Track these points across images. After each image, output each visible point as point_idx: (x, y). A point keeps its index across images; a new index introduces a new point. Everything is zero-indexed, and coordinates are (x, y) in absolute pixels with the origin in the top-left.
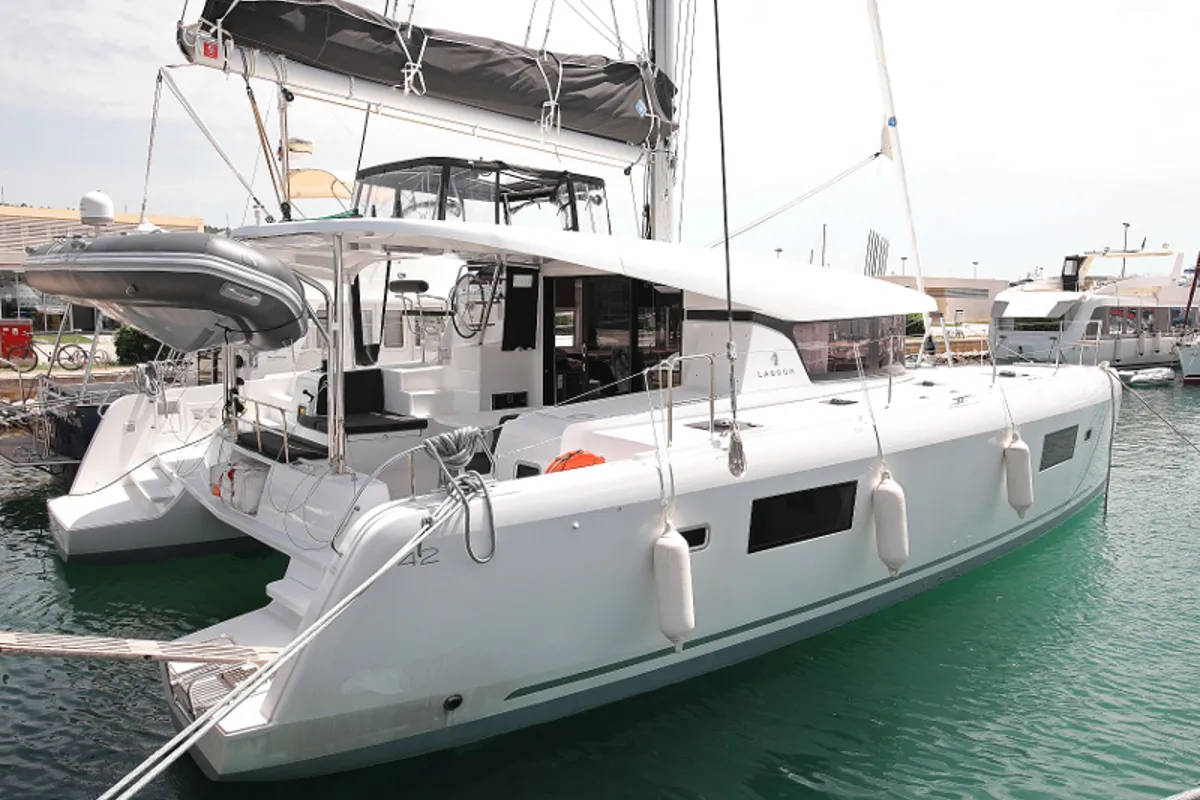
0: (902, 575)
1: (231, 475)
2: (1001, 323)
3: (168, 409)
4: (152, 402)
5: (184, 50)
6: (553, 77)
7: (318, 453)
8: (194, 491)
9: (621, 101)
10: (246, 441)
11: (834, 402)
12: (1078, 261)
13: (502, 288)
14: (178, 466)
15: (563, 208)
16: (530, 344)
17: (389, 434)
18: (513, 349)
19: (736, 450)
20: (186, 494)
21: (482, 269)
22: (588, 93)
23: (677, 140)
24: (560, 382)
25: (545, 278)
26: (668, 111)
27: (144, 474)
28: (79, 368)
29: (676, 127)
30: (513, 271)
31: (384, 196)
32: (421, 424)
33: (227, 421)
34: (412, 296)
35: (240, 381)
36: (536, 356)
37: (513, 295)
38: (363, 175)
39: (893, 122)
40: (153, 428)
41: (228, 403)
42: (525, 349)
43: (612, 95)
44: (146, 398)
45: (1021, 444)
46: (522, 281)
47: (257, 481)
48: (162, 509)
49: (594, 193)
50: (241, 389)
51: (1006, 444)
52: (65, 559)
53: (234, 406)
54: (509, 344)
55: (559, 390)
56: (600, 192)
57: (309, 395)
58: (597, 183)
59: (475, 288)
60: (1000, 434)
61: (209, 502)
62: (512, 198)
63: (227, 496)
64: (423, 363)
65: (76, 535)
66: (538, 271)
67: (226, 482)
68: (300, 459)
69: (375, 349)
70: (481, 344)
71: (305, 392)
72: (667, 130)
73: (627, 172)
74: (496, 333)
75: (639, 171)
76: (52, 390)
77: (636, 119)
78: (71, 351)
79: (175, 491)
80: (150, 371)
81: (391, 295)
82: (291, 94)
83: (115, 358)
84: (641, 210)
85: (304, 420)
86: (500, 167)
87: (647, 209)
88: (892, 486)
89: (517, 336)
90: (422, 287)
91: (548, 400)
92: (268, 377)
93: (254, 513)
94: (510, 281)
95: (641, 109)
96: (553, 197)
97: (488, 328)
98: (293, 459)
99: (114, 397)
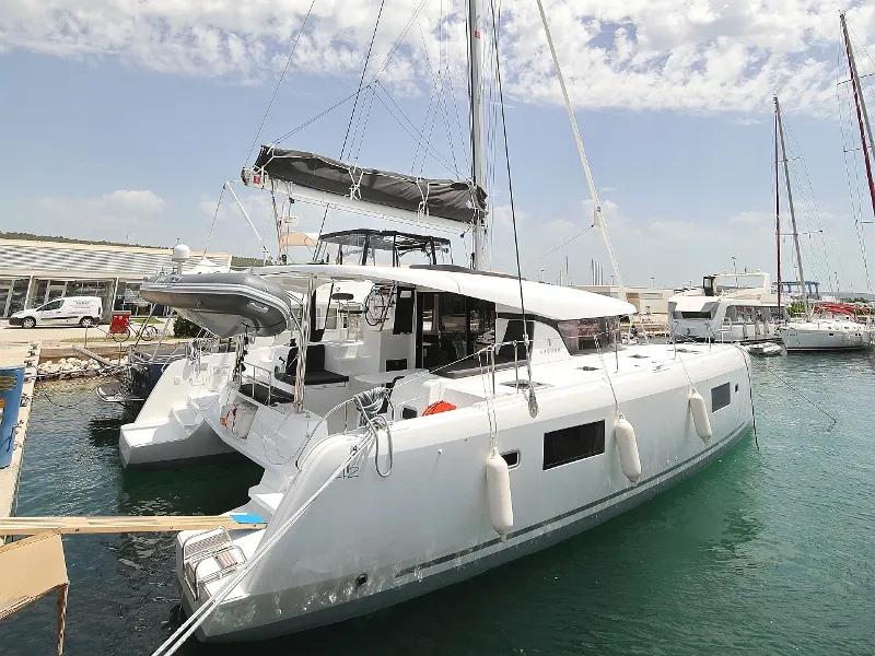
0: (640, 485)
1: (234, 412)
2: (675, 315)
3: (201, 368)
5: (244, 180)
6: (425, 189)
7: (288, 398)
8: (210, 422)
9: (459, 201)
10: (245, 390)
11: (585, 369)
12: (712, 279)
13: (394, 298)
15: (428, 255)
16: (409, 330)
18: (399, 333)
19: (532, 401)
20: (205, 423)
21: (383, 288)
22: (442, 197)
23: (487, 219)
24: (425, 352)
25: (418, 293)
26: (483, 206)
27: (180, 406)
29: (487, 213)
30: (401, 289)
31: (333, 248)
32: (345, 379)
33: (235, 377)
34: (344, 302)
35: (245, 353)
36: (413, 337)
37: (400, 302)
38: (322, 238)
39: (599, 209)
40: (191, 380)
41: (238, 366)
42: (406, 333)
43: (455, 198)
45: (697, 396)
46: (405, 294)
47: (249, 417)
48: (189, 433)
49: (444, 247)
50: (245, 357)
51: (690, 396)
52: (125, 466)
53: (240, 366)
54: (396, 331)
55: (425, 357)
56: (448, 246)
57: (282, 360)
58: (446, 241)
59: (379, 297)
60: (685, 389)
61: (219, 430)
62: (400, 249)
63: (230, 425)
64: (348, 341)
65: (136, 450)
66: (415, 289)
67: (231, 417)
68: (276, 403)
69: (322, 332)
70: (381, 329)
71: (281, 358)
72: (482, 216)
73: (462, 236)
74: (390, 324)
75: (469, 236)
76: (137, 354)
77: (467, 210)
78: (149, 329)
79: (198, 421)
80: (195, 344)
81: (333, 301)
82: (293, 199)
83: (172, 333)
84: (469, 256)
85: (278, 376)
86: (394, 234)
87: (473, 255)
88: (625, 424)
89: (402, 326)
90: (350, 297)
91: (418, 366)
93: (245, 438)
94: (399, 294)
95: (469, 205)
96: (423, 248)
97: (386, 320)
98: (272, 403)
99: (172, 360)
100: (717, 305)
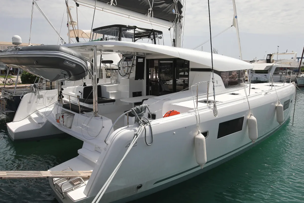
1: (63, 116)
2: (252, 71)
3: (40, 97)
4: (35, 95)
7: (90, 110)
8: (50, 121)
9: (169, 9)
10: (66, 106)
11: (233, 94)
12: (271, 55)
13: (135, 62)
14: (45, 113)
15: (152, 39)
16: (142, 78)
17: (105, 104)
18: (138, 80)
20: (48, 122)
22: (160, 6)
23: (183, 20)
24: (150, 88)
25: (147, 60)
26: (181, 12)
27: (34, 116)
28: (11, 84)
29: (183, 17)
30: (138, 57)
32: (113, 101)
33: (59, 101)
34: (108, 65)
35: (62, 89)
36: (144, 81)
39: (236, 17)
40: (36, 102)
42: (141, 79)
43: (167, 7)
44: (34, 94)
45: (281, 105)
46: (140, 60)
47: (71, 119)
48: (41, 126)
49: (159, 36)
50: (63, 91)
51: (276, 105)
52: (13, 141)
53: (60, 96)
54: (137, 78)
55: (150, 91)
56: (161, 35)
57: (81, 93)
58: (160, 33)
60: (275, 102)
61: (56, 125)
63: (62, 123)
64: (111, 84)
65: (16, 134)
66: (145, 57)
67: (61, 119)
68: (84, 112)
70: (129, 78)
71: (79, 92)
72: (181, 17)
73: (169, 29)
74: (133, 75)
75: (172, 29)
76: (6, 91)
77: (173, 14)
78: (9, 80)
79: (44, 120)
80: (35, 86)
82: (78, 4)
83: (21, 82)
84: (172, 41)
86: (135, 28)
87: (174, 40)
88: (253, 118)
89: (139, 76)
90: (112, 62)
91: (147, 94)
92: (67, 88)
93: (70, 128)
94: (137, 60)
96: (149, 37)
97: (131, 73)
98: (82, 112)
99: (25, 94)
100: (271, 67)
